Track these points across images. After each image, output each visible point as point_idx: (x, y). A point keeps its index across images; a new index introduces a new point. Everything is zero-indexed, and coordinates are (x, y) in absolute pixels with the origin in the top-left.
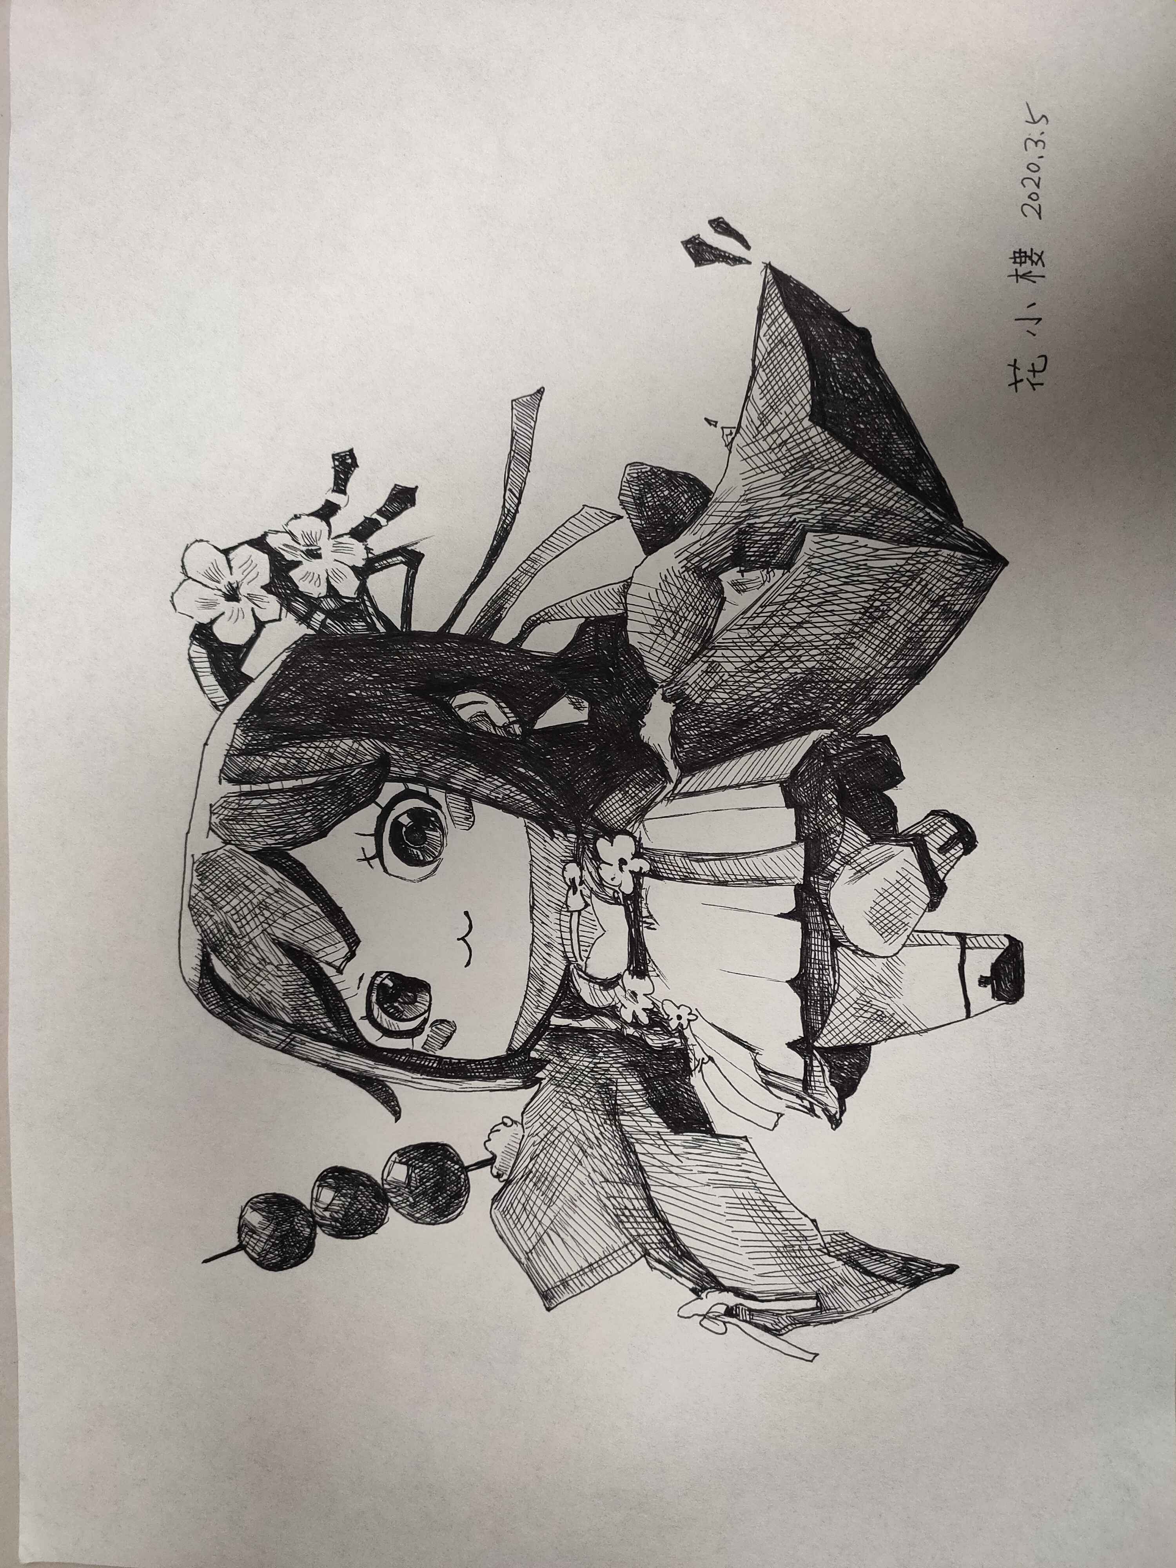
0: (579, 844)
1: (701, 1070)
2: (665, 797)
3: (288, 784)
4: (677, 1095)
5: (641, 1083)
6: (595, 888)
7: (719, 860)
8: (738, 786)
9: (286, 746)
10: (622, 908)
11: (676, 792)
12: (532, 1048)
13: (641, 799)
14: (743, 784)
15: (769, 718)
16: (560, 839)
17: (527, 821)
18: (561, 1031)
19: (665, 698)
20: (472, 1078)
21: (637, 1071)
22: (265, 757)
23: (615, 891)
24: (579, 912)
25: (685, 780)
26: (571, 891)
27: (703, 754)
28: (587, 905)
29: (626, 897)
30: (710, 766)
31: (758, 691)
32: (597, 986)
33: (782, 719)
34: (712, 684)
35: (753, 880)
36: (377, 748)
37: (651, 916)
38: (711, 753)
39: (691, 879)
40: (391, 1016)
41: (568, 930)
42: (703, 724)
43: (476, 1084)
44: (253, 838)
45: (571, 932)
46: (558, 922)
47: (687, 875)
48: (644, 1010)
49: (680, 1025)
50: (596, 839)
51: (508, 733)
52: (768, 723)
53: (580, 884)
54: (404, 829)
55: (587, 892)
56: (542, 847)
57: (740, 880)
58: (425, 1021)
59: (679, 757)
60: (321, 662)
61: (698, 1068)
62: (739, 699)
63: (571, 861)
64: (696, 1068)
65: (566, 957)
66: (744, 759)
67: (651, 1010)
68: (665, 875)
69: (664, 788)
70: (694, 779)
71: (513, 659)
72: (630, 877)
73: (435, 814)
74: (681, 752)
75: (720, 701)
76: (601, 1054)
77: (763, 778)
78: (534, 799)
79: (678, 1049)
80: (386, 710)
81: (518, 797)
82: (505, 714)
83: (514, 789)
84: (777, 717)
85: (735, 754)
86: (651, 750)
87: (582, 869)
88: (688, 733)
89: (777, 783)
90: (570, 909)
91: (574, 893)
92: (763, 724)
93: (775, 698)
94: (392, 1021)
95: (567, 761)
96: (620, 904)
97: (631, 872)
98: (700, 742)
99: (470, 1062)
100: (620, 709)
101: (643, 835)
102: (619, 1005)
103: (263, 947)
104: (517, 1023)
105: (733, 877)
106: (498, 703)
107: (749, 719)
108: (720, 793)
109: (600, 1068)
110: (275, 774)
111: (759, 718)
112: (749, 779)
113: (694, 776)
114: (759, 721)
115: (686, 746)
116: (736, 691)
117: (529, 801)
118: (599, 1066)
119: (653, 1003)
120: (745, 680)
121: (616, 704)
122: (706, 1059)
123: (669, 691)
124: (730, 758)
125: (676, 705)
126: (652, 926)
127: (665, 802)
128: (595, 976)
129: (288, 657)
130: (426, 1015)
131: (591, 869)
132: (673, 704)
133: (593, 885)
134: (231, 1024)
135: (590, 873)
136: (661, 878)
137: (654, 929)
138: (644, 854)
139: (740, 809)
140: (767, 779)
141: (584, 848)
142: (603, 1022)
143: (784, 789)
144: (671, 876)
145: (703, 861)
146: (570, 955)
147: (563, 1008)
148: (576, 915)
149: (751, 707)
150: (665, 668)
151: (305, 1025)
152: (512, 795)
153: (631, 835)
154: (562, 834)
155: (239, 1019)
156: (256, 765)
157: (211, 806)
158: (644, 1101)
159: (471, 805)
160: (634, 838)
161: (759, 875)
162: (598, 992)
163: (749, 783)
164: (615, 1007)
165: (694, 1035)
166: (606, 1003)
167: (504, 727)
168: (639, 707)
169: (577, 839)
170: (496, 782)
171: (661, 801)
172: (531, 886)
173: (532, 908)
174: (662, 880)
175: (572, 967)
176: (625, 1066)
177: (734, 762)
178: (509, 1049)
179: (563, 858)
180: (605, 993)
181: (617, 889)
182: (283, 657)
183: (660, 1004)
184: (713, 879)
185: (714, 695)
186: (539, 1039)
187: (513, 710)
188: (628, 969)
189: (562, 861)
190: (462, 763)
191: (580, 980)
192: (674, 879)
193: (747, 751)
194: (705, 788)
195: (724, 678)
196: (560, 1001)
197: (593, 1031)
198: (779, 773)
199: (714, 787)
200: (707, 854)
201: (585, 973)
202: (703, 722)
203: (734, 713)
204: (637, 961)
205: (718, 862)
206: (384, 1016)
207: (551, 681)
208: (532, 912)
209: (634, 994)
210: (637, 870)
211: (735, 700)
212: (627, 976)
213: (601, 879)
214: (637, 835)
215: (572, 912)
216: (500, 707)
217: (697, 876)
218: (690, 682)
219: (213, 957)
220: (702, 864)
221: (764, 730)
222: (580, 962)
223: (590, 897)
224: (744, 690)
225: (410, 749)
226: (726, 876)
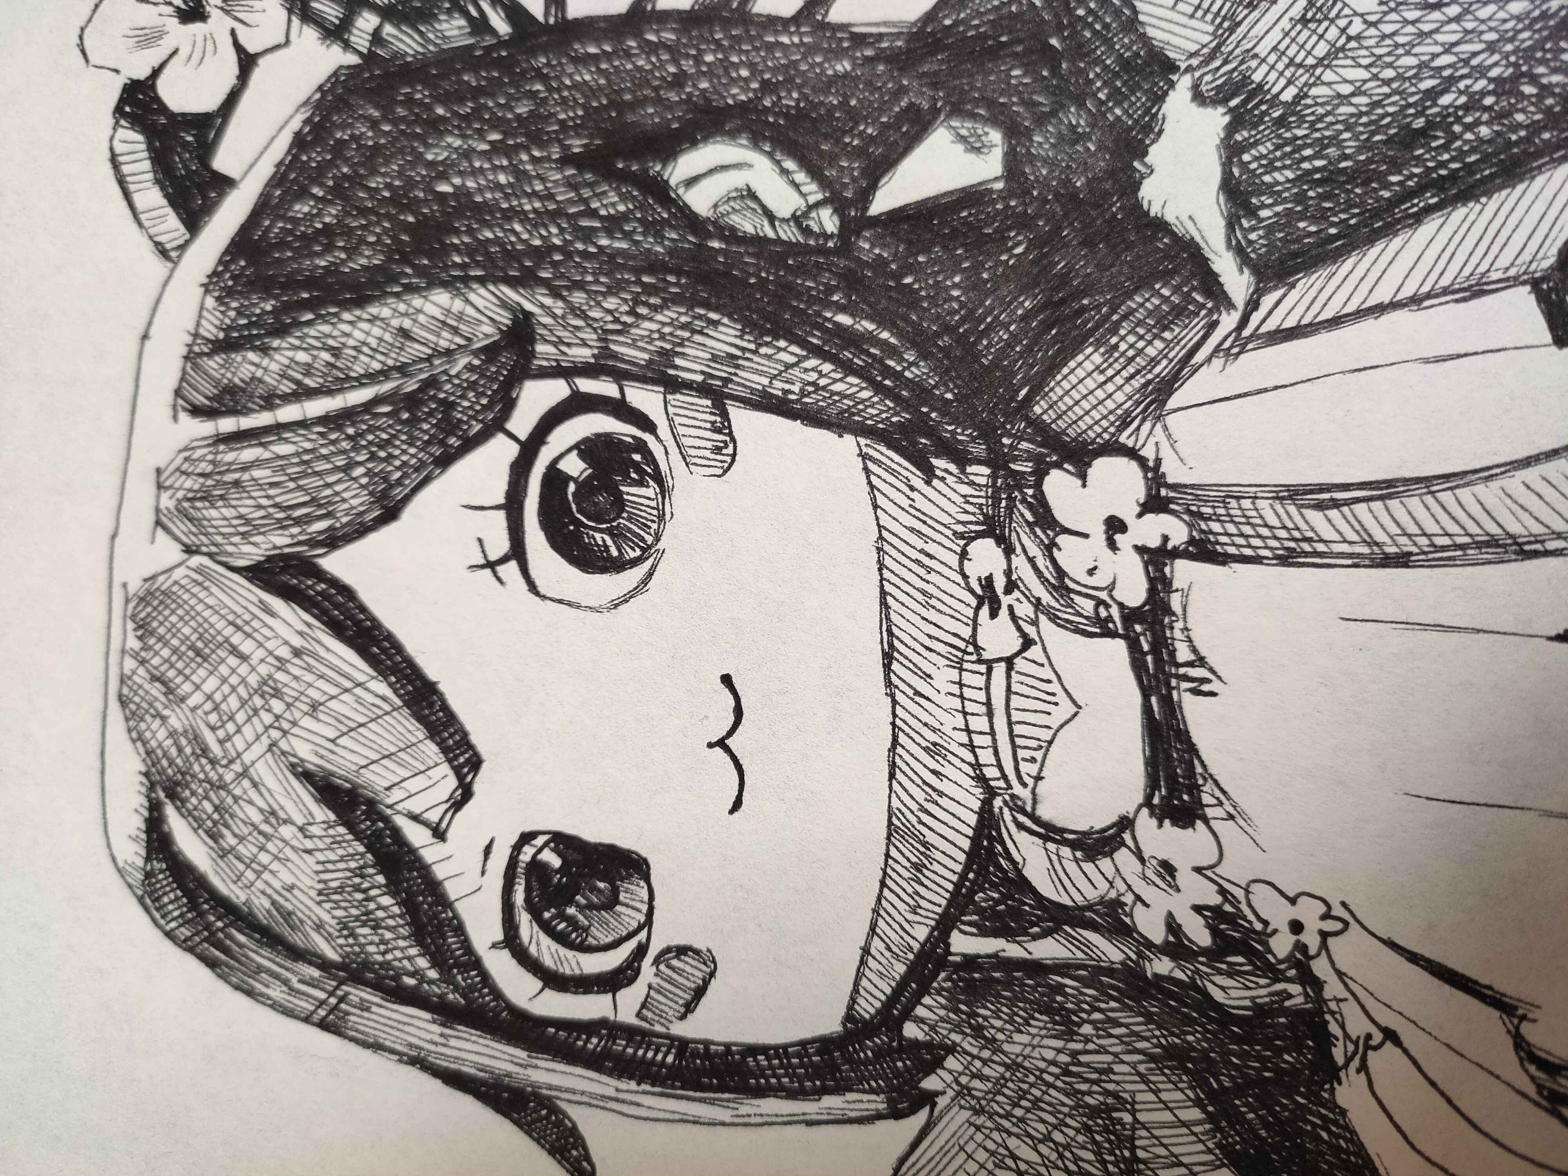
0: (997, 490)
1: (1364, 1067)
2: (1217, 350)
3: (317, 407)
4: (1301, 1132)
5: (1198, 1103)
6: (1046, 598)
7: (1381, 498)
8: (1416, 301)
9: (309, 323)
10: (1119, 646)
11: (1246, 333)
12: (907, 1014)
13: (1154, 362)
14: (1429, 296)
15: (1485, 117)
16: (950, 479)
17: (863, 441)
18: (980, 968)
19: (1198, 97)
20: (760, 1092)
21: (1187, 1071)
22: (265, 350)
23: (1100, 602)
24: (1009, 662)
25: (1268, 301)
26: (985, 611)
27: (1313, 229)
28: (1028, 643)
29: (1130, 615)
30: (1338, 256)
31: (1447, 51)
32: (1066, 851)
33: (1520, 117)
34: (1321, 50)
35: (1479, 545)
36: (504, 304)
37: (1200, 661)
38: (1333, 225)
39: (1306, 554)
40: (561, 939)
41: (983, 709)
42: (1308, 152)
43: (771, 1106)
44: (244, 535)
45: (990, 714)
46: (956, 689)
47: (1292, 544)
48: (1198, 909)
49: (1301, 947)
50: (1040, 473)
51: (807, 231)
52: (1484, 131)
53: (1008, 591)
54: (572, 487)
55: (1025, 610)
56: (905, 503)
57: (1444, 548)
58: (641, 951)
59: (1250, 243)
60: (374, 124)
61: (1356, 1063)
62: (1400, 77)
63: (980, 535)
64: (1349, 1060)
65: (981, 780)
66: (1427, 229)
67: (1216, 910)
68: (1232, 550)
69: (1213, 326)
70: (1294, 295)
71: (809, 50)
72: (1137, 562)
73: (641, 447)
74: (1253, 229)
75: (1346, 89)
76: (1087, 1029)
77: (1483, 275)
78: (878, 388)
79: (1296, 1014)
80: (521, 216)
81: (838, 387)
82: (796, 186)
83: (827, 367)
84: (1507, 114)
85: (1399, 221)
86: (1173, 234)
87: (1009, 551)
88: (1267, 179)
89: (1524, 283)
90: (986, 656)
91: (994, 614)
92: (1469, 136)
93: (1496, 64)
94: (563, 951)
95: (955, 286)
96: (1113, 634)
97: (1141, 550)
98: (1301, 198)
99: (753, 1050)
100: (1086, 137)
101: (1166, 453)
102: (1129, 899)
103: (270, 781)
104: (866, 951)
105: (1423, 541)
106: (778, 163)
107: (1431, 125)
108: (1368, 325)
109: (1087, 1065)
110: (286, 387)
111: (1459, 120)
112: (1445, 282)
113: (1293, 286)
114: (1457, 128)
115: (1264, 213)
116: (1388, 59)
117: (865, 394)
118: (1083, 1058)
119: (1222, 891)
120: (1410, 29)
121: (1073, 128)
122: (1378, 1037)
123: (1208, 78)
124: (1389, 230)
125: (1231, 110)
126: (1205, 688)
127: (1217, 363)
128: (1060, 823)
129: (307, 122)
130: (643, 935)
131: (1034, 550)
132: (1221, 110)
133: (1039, 591)
134: (212, 964)
135: (1031, 560)
136: (1222, 559)
137: (1213, 694)
138: (1170, 500)
139: (1427, 361)
140: (1495, 276)
141: (1011, 499)
142: (1088, 944)
143: (1543, 298)
144: (1248, 552)
145: (1336, 504)
146: (991, 772)
147: (980, 911)
148: (1000, 670)
149: (1432, 95)
150: (1194, 23)
151: (367, 965)
152: (823, 382)
153: (1132, 453)
154: (952, 468)
155: (226, 951)
156: (246, 372)
157: (159, 471)
158: (1210, 1151)
159: (725, 415)
160: (1142, 462)
161: (1494, 530)
162: (1071, 867)
163: (1446, 291)
164: (1117, 904)
165: (1340, 974)
166: (1092, 895)
167: (797, 219)
168: (1131, 129)
169: (994, 476)
170: (783, 356)
171: (1209, 360)
172: (884, 604)
173: (888, 657)
174: (1223, 563)
175: (998, 802)
176: (1152, 1058)
177: (1397, 242)
178: (849, 1017)
179: (960, 528)
180: (1088, 867)
181: (1103, 595)
182: (296, 124)
183: (1239, 893)
184: (1365, 550)
185: (1328, 76)
186: (924, 990)
187: (815, 173)
188: (1148, 802)
189: (960, 536)
190: (700, 317)
191: (1022, 838)
192: (1256, 560)
193: (1429, 210)
194: (1327, 314)
195: (1352, 31)
196: (972, 892)
197: (1063, 968)
198: (1526, 256)
199: (1350, 308)
200: (1346, 487)
201: (1033, 817)
202: (1306, 146)
203: (1388, 114)
204: (1172, 779)
205: (1377, 505)
206: (546, 941)
207: (902, 91)
208: (887, 667)
209: (1168, 869)
210: (1154, 543)
211: (1387, 82)
212: (1145, 823)
213: (1061, 573)
214: (1148, 452)
215: (990, 664)
216: (784, 172)
217: (1321, 547)
218: (1262, 49)
219: (170, 810)
220: (1333, 514)
221: (1473, 150)
222: (1018, 789)
223: (1035, 623)
224: (1408, 53)
225: (578, 298)
226: (1403, 540)
